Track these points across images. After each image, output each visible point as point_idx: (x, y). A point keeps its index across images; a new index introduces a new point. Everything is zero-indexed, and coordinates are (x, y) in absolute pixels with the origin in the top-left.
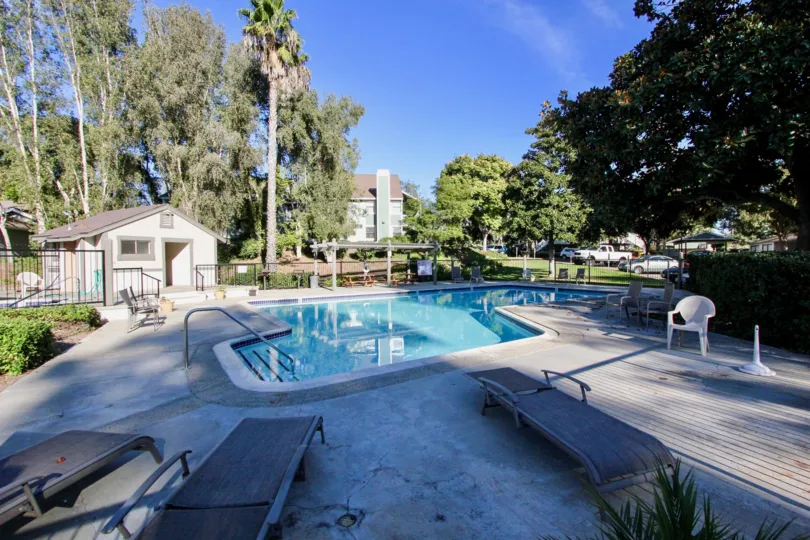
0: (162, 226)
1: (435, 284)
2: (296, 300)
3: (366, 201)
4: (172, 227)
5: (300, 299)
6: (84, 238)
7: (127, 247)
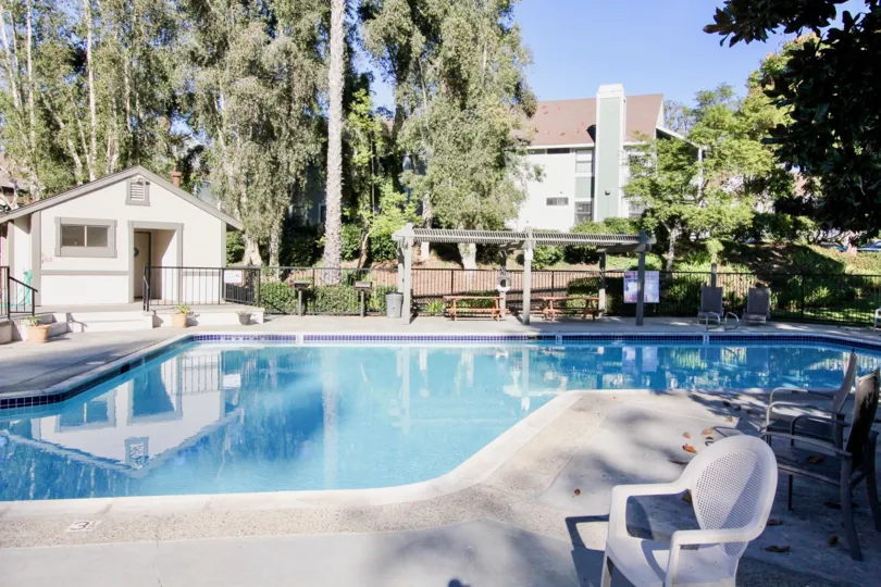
0: (128, 203)
1: (639, 323)
2: (292, 338)
3: (577, 150)
4: (147, 204)
5: (300, 335)
6: (12, 221)
7: (72, 236)
